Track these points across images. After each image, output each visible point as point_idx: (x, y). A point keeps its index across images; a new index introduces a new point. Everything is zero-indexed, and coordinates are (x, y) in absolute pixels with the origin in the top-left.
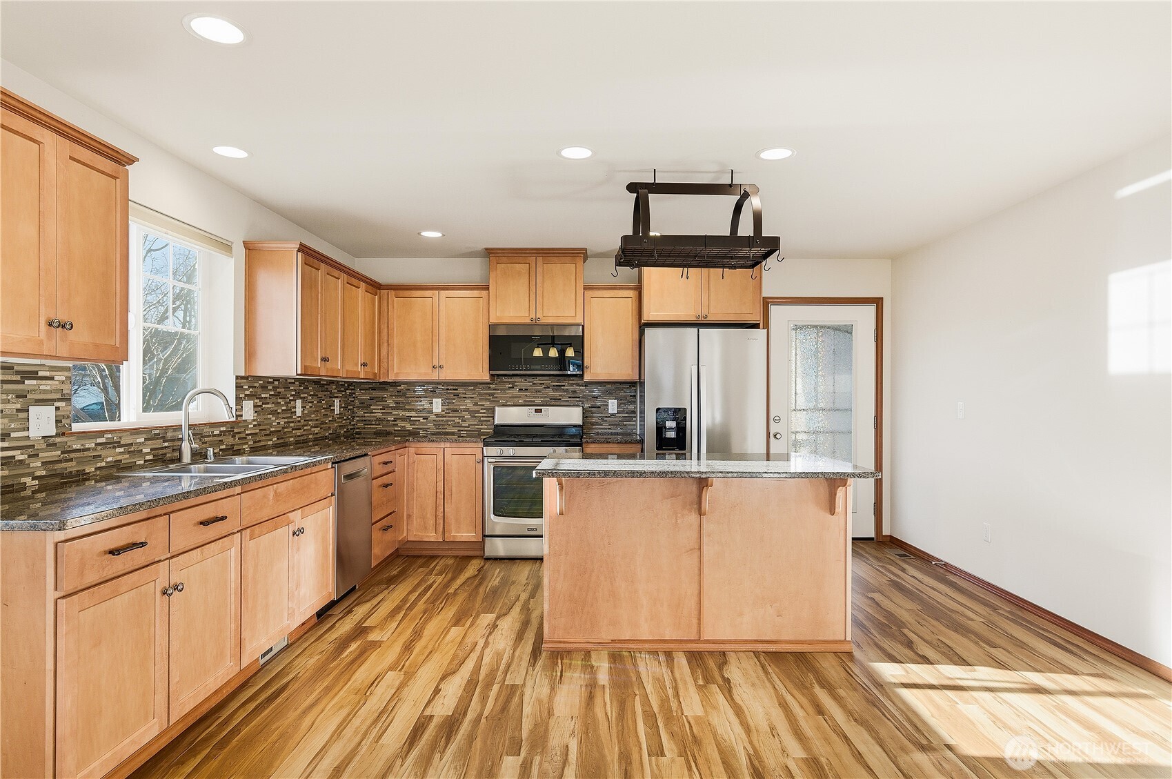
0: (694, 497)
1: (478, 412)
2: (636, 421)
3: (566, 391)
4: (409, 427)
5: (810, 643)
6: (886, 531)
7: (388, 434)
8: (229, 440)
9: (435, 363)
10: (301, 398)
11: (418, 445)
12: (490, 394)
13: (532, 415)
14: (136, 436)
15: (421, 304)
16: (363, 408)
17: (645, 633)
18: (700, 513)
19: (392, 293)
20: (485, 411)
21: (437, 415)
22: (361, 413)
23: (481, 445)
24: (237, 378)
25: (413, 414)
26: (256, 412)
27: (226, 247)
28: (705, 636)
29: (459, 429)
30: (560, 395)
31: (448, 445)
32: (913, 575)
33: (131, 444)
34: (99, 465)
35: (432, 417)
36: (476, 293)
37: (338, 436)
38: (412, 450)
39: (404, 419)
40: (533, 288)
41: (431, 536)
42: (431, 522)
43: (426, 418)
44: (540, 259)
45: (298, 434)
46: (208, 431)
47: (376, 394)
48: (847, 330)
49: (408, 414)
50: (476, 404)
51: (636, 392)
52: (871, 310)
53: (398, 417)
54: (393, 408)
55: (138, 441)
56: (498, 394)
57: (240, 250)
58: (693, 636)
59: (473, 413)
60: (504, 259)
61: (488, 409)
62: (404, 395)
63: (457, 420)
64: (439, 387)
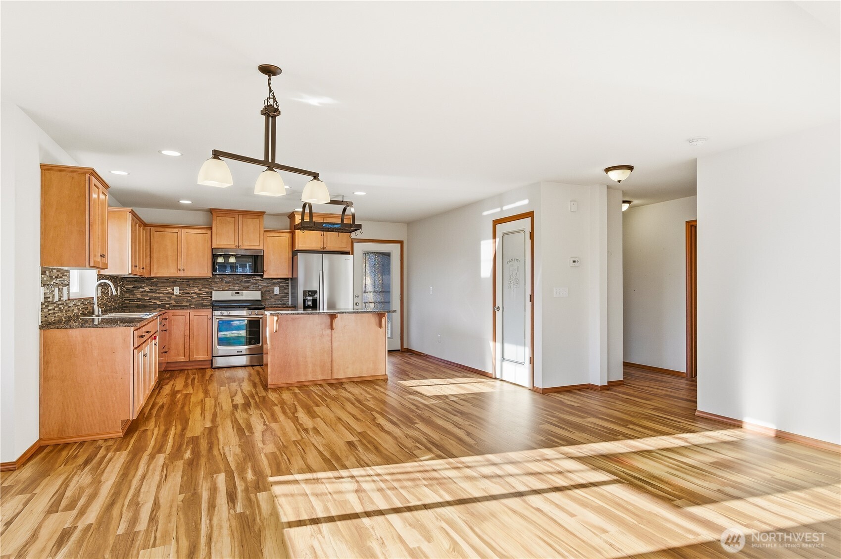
0: (329, 323)
1: (201, 294)
2: (288, 298)
3: (253, 283)
4: (159, 303)
5: (373, 376)
6: (405, 347)
7: (145, 307)
9: (180, 267)
11: (174, 311)
12: (208, 284)
13: (234, 295)
14: (79, 302)
15: (171, 236)
16: (128, 292)
17: (310, 378)
18: (332, 329)
19: (153, 229)
21: (176, 296)
23: (209, 310)
25: (161, 295)
28: (334, 377)
30: (249, 285)
31: (191, 310)
32: (414, 360)
33: (78, 305)
35: (173, 297)
36: (204, 231)
38: (170, 314)
39: (156, 298)
40: (237, 231)
41: (182, 359)
42: (182, 351)
43: (170, 298)
44: (241, 217)
47: (137, 284)
48: (388, 255)
49: (158, 295)
50: (200, 290)
51: (288, 283)
52: (399, 245)
53: (152, 297)
54: (148, 292)
56: (213, 284)
58: (330, 377)
59: (198, 295)
60: (221, 215)
61: (207, 293)
62: (156, 285)
63: (189, 298)
64: (178, 280)
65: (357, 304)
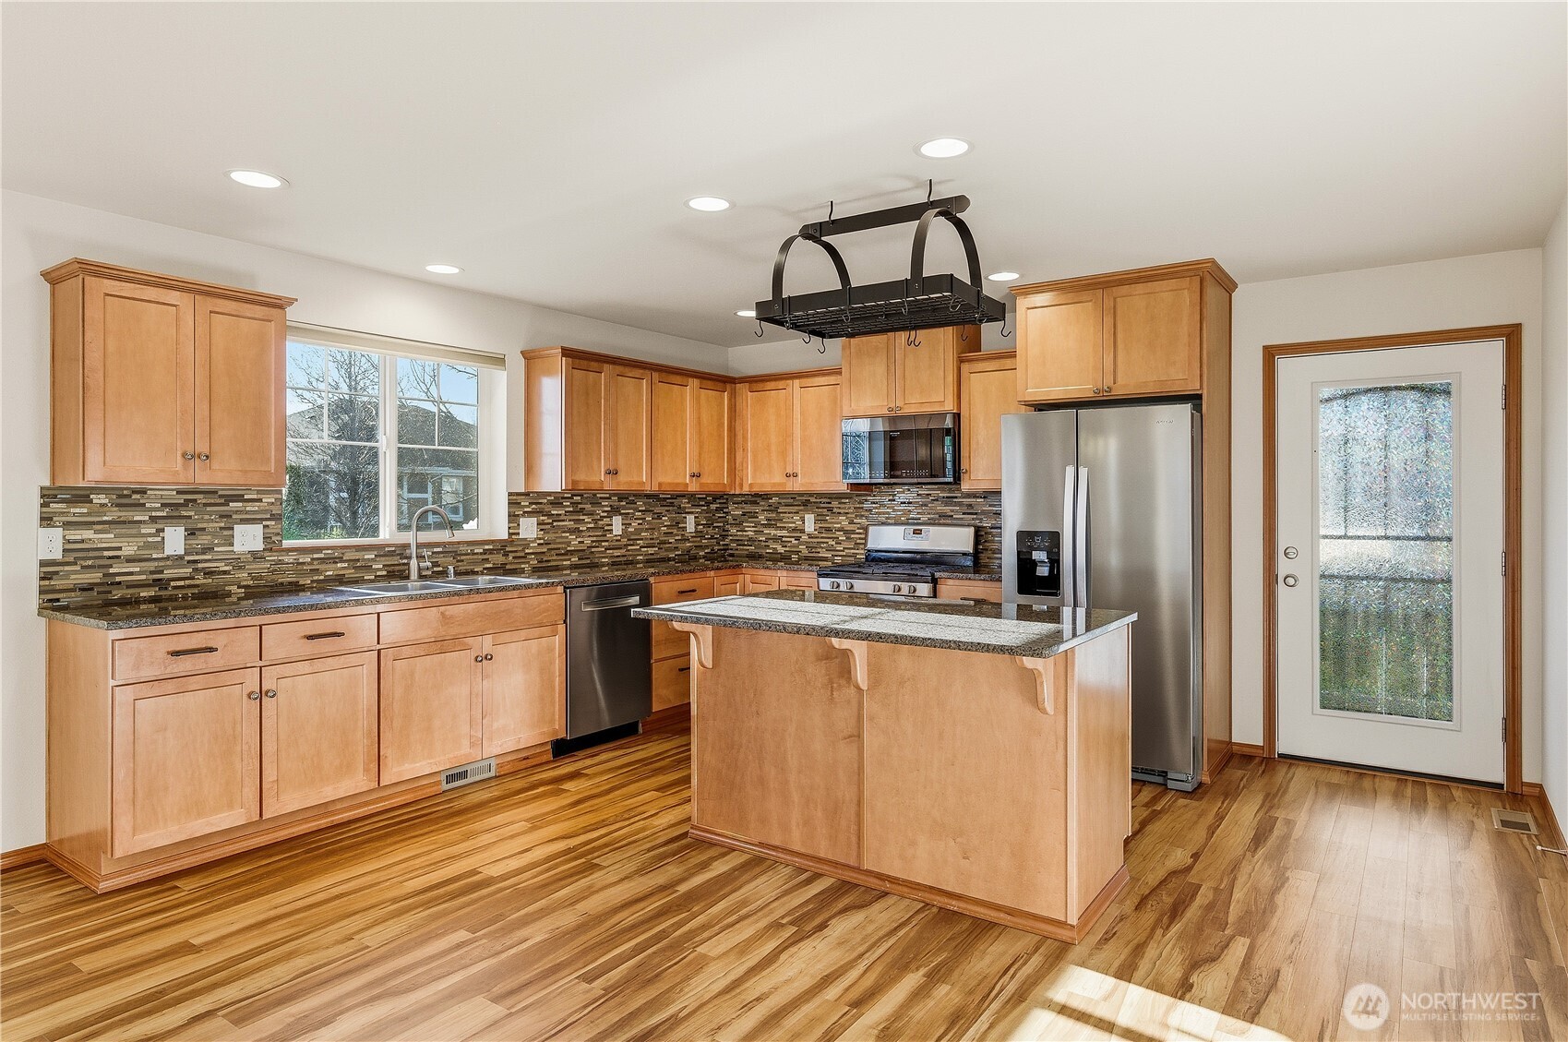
1: (853, 532)
3: (960, 504)
4: (781, 550)
6: (1530, 775)
7: (759, 557)
8: (499, 559)
9: (789, 471)
10: (621, 514)
13: (909, 537)
14: (364, 553)
15: (775, 398)
16: (736, 525)
19: (747, 386)
20: (861, 531)
21: (810, 536)
22: (733, 531)
23: (815, 575)
24: (510, 494)
25: (784, 533)
26: (542, 530)
27: (499, 361)
29: (833, 553)
30: (952, 511)
33: (358, 560)
34: (316, 578)
35: (805, 537)
36: (832, 379)
37: (695, 558)
38: (748, 577)
39: (776, 539)
40: (892, 368)
43: (798, 539)
45: (616, 554)
46: (463, 548)
47: (748, 508)
49: (779, 533)
50: (851, 522)
53: (770, 537)
54: (765, 526)
55: (366, 557)
56: (876, 508)
57: (518, 364)
58: (852, 861)
59: (848, 534)
62: (776, 509)
63: (831, 542)
64: (813, 500)
65: (1291, 581)
